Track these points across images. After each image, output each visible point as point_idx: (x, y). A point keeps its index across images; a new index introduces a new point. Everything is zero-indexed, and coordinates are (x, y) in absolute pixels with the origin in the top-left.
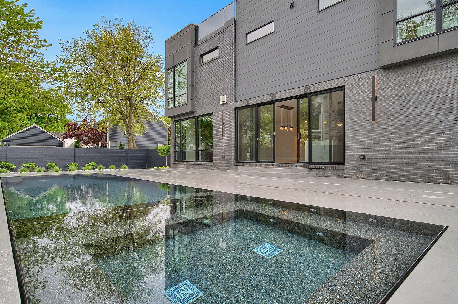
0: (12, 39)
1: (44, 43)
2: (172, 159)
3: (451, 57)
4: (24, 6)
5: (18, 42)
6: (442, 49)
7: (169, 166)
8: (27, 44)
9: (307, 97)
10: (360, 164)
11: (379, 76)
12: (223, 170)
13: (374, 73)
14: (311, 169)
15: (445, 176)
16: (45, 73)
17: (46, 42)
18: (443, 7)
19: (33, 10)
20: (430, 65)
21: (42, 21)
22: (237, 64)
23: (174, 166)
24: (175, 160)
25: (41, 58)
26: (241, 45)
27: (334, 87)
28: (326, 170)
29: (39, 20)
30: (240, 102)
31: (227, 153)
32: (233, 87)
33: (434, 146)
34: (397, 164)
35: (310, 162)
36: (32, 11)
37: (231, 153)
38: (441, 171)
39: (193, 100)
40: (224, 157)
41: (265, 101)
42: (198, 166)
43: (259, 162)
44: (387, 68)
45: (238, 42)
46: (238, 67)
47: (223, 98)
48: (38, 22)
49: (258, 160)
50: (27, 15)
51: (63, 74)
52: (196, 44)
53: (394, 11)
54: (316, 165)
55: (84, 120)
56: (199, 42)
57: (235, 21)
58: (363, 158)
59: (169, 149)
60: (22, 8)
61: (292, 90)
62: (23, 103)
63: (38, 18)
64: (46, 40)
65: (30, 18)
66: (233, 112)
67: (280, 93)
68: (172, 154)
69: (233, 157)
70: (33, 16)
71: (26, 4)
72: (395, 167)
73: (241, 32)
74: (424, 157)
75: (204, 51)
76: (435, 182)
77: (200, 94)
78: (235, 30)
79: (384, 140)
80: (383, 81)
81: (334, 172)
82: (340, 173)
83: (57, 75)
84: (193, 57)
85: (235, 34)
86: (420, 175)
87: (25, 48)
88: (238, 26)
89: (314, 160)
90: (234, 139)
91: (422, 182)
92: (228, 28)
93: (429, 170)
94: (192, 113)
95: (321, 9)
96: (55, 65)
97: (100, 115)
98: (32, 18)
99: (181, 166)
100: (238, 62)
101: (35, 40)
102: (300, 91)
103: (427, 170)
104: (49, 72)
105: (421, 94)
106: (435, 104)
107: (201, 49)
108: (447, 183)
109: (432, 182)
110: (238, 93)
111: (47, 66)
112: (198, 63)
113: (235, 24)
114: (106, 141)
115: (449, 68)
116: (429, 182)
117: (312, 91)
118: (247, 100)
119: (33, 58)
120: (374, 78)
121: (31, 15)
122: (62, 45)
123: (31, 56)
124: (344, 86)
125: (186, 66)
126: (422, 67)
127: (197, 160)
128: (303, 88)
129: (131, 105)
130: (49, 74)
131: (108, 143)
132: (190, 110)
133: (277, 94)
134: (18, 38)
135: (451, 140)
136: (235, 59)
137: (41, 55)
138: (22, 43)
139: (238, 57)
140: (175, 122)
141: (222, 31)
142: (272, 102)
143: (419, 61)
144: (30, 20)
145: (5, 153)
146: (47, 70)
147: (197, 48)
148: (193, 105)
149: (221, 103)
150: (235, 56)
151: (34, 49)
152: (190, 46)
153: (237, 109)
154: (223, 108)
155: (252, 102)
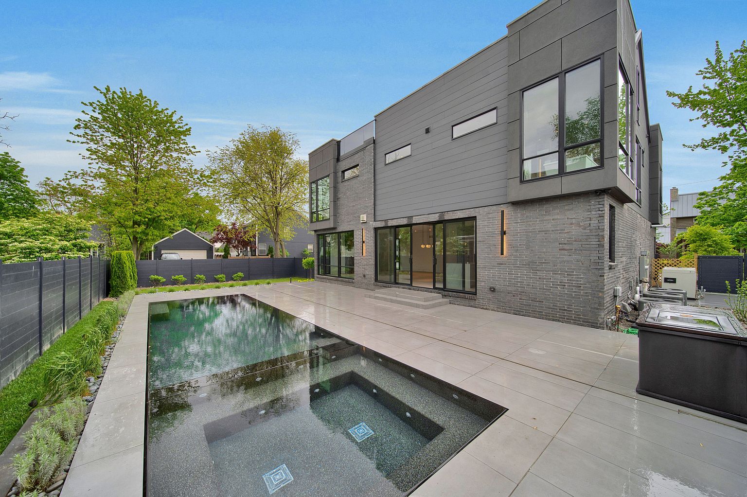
0: (161, 147)
1: (193, 150)
2: (316, 272)
3: (574, 198)
4: (173, 113)
5: (167, 149)
6: (565, 192)
7: (313, 277)
8: (176, 150)
9: (442, 223)
10: (490, 296)
11: (508, 211)
12: (363, 288)
13: (503, 208)
14: (445, 296)
15: (568, 316)
16: (194, 179)
17: (195, 148)
18: (566, 150)
19: (182, 117)
20: (555, 204)
21: (190, 128)
22: (377, 183)
23: (318, 279)
24: (319, 274)
25: (190, 165)
26: (380, 166)
27: (467, 216)
28: (459, 299)
29: (187, 127)
30: (379, 222)
31: (366, 272)
32: (373, 206)
33: (558, 285)
34: (524, 299)
35: (444, 289)
36: (180, 118)
37: (371, 272)
38: (564, 310)
39: (335, 215)
40: (364, 276)
41: (402, 224)
42: (340, 282)
43: (398, 284)
44: (515, 204)
45: (378, 161)
46: (378, 187)
47: (364, 217)
48: (186, 129)
49: (397, 282)
50: (176, 122)
51: (211, 180)
52: (338, 160)
53: (521, 148)
54: (450, 293)
55: (234, 224)
56: (341, 158)
57: (374, 140)
58: (493, 290)
59: (313, 262)
60: (171, 116)
61: (428, 216)
62: (173, 212)
63: (187, 124)
64: (194, 146)
65: (179, 125)
66: (373, 231)
67: (417, 217)
68: (316, 268)
69: (373, 276)
70: (182, 123)
71: (175, 111)
72: (522, 302)
73: (381, 151)
74: (549, 295)
75: (346, 167)
76: (559, 321)
77: (343, 211)
78: (375, 149)
79: (513, 274)
80: (512, 216)
81: (467, 302)
82: (472, 303)
83: (205, 181)
84: (335, 173)
85: (375, 154)
86: (545, 313)
87: (175, 155)
88: (377, 146)
89: (448, 286)
90: (373, 258)
91: (546, 319)
92: (368, 147)
93: (554, 309)
94: (334, 228)
95: (455, 137)
96: (203, 171)
97: (249, 219)
98: (181, 125)
99: (325, 280)
100: (378, 182)
101: (184, 146)
102: (435, 218)
103: (551, 308)
104: (198, 178)
105: (546, 232)
106: (559, 244)
107: (343, 165)
108: (570, 323)
109: (556, 320)
110: (378, 213)
111: (196, 172)
112: (340, 179)
113: (374, 143)
114: (255, 245)
115: (572, 209)
116: (553, 320)
117: (446, 219)
118: (386, 221)
119: (183, 165)
120: (503, 212)
121: (180, 122)
122: (209, 156)
123: (181, 163)
124: (476, 217)
125: (328, 181)
126: (546, 207)
127: (339, 276)
128: (438, 215)
129: (278, 212)
130: (198, 180)
131: (257, 246)
132: (332, 226)
133: (414, 218)
134: (168, 145)
135: (574, 281)
136: (374, 179)
137: (189, 162)
138: (172, 151)
139: (377, 177)
140: (318, 235)
141: (362, 149)
142: (410, 225)
143: (545, 199)
144: (179, 127)
145: (155, 266)
146: (196, 177)
147: (340, 163)
148: (335, 221)
149: (361, 222)
150: (374, 176)
151: (184, 156)
152: (332, 162)
153: (376, 229)
154: (363, 226)
155: (390, 223)
